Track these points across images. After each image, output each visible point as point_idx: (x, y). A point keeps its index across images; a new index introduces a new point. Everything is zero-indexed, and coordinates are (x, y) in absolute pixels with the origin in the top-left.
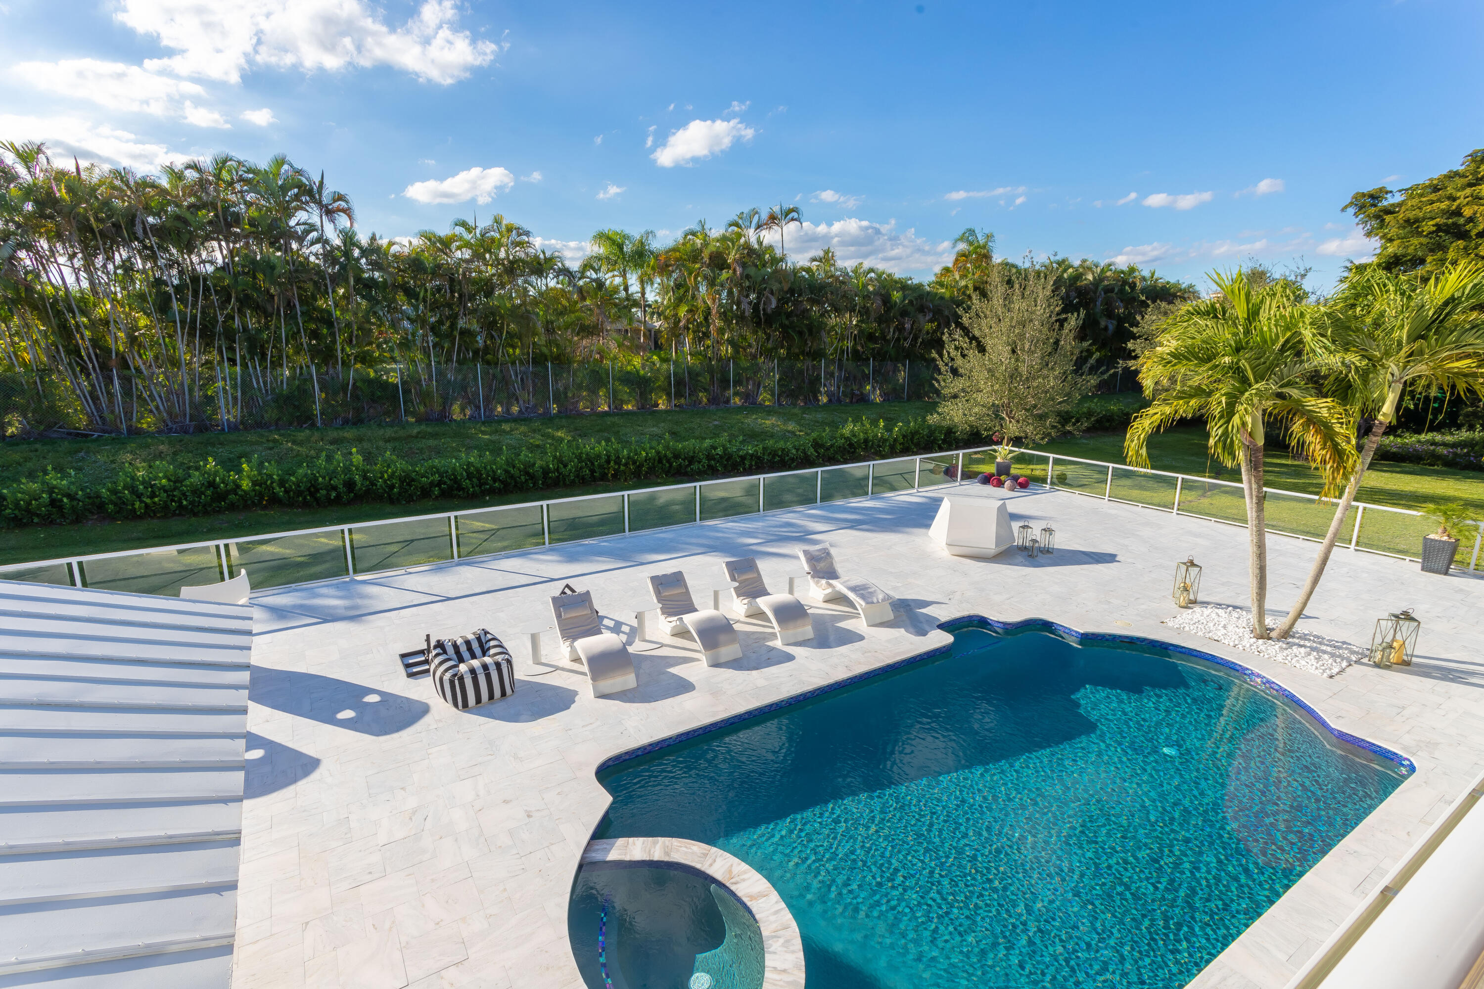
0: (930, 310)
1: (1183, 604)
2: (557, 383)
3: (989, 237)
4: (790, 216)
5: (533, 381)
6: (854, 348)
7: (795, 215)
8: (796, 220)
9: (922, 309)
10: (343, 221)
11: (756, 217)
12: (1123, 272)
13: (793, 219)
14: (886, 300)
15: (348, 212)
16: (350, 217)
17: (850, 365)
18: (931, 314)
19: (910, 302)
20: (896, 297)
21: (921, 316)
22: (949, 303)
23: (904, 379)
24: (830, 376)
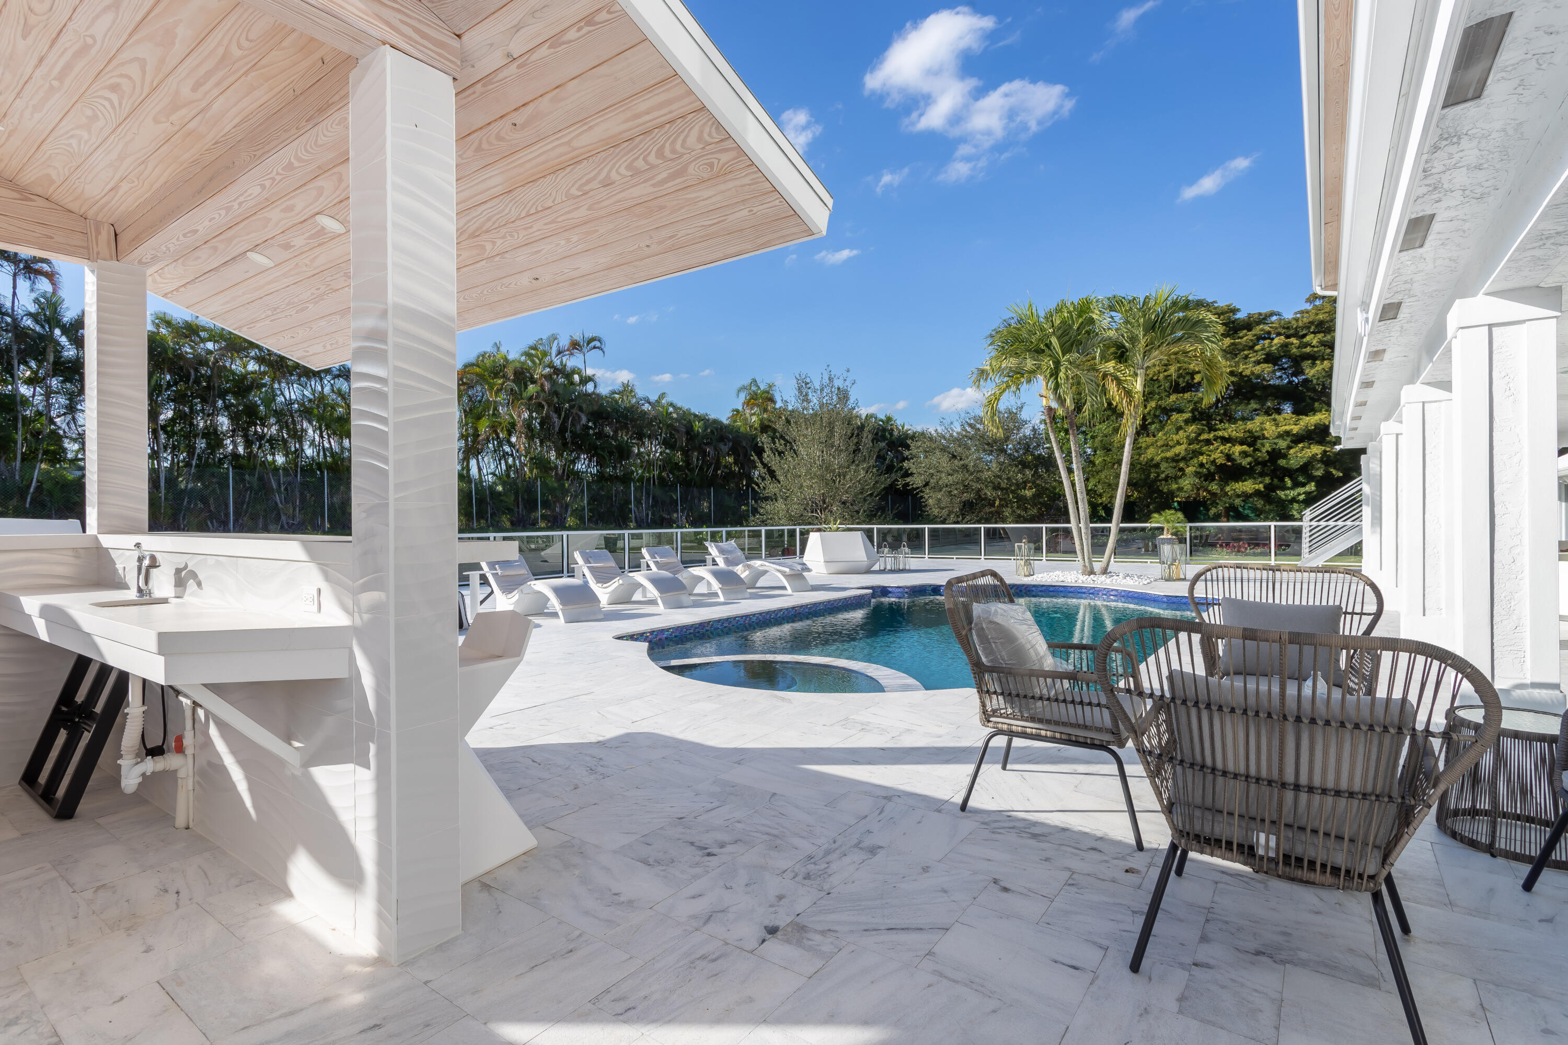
0: (729, 440)
1: (1027, 573)
2: (332, 497)
3: (770, 386)
4: (592, 344)
5: (302, 494)
6: (660, 476)
7: (597, 344)
8: (598, 348)
9: (722, 439)
10: (44, 285)
11: (556, 342)
12: (882, 421)
13: (595, 347)
14: (689, 430)
15: (51, 276)
16: (53, 284)
17: (658, 492)
18: (731, 444)
19: (712, 432)
20: (698, 426)
21: (722, 446)
22: (745, 436)
23: (710, 507)
24: (638, 502)
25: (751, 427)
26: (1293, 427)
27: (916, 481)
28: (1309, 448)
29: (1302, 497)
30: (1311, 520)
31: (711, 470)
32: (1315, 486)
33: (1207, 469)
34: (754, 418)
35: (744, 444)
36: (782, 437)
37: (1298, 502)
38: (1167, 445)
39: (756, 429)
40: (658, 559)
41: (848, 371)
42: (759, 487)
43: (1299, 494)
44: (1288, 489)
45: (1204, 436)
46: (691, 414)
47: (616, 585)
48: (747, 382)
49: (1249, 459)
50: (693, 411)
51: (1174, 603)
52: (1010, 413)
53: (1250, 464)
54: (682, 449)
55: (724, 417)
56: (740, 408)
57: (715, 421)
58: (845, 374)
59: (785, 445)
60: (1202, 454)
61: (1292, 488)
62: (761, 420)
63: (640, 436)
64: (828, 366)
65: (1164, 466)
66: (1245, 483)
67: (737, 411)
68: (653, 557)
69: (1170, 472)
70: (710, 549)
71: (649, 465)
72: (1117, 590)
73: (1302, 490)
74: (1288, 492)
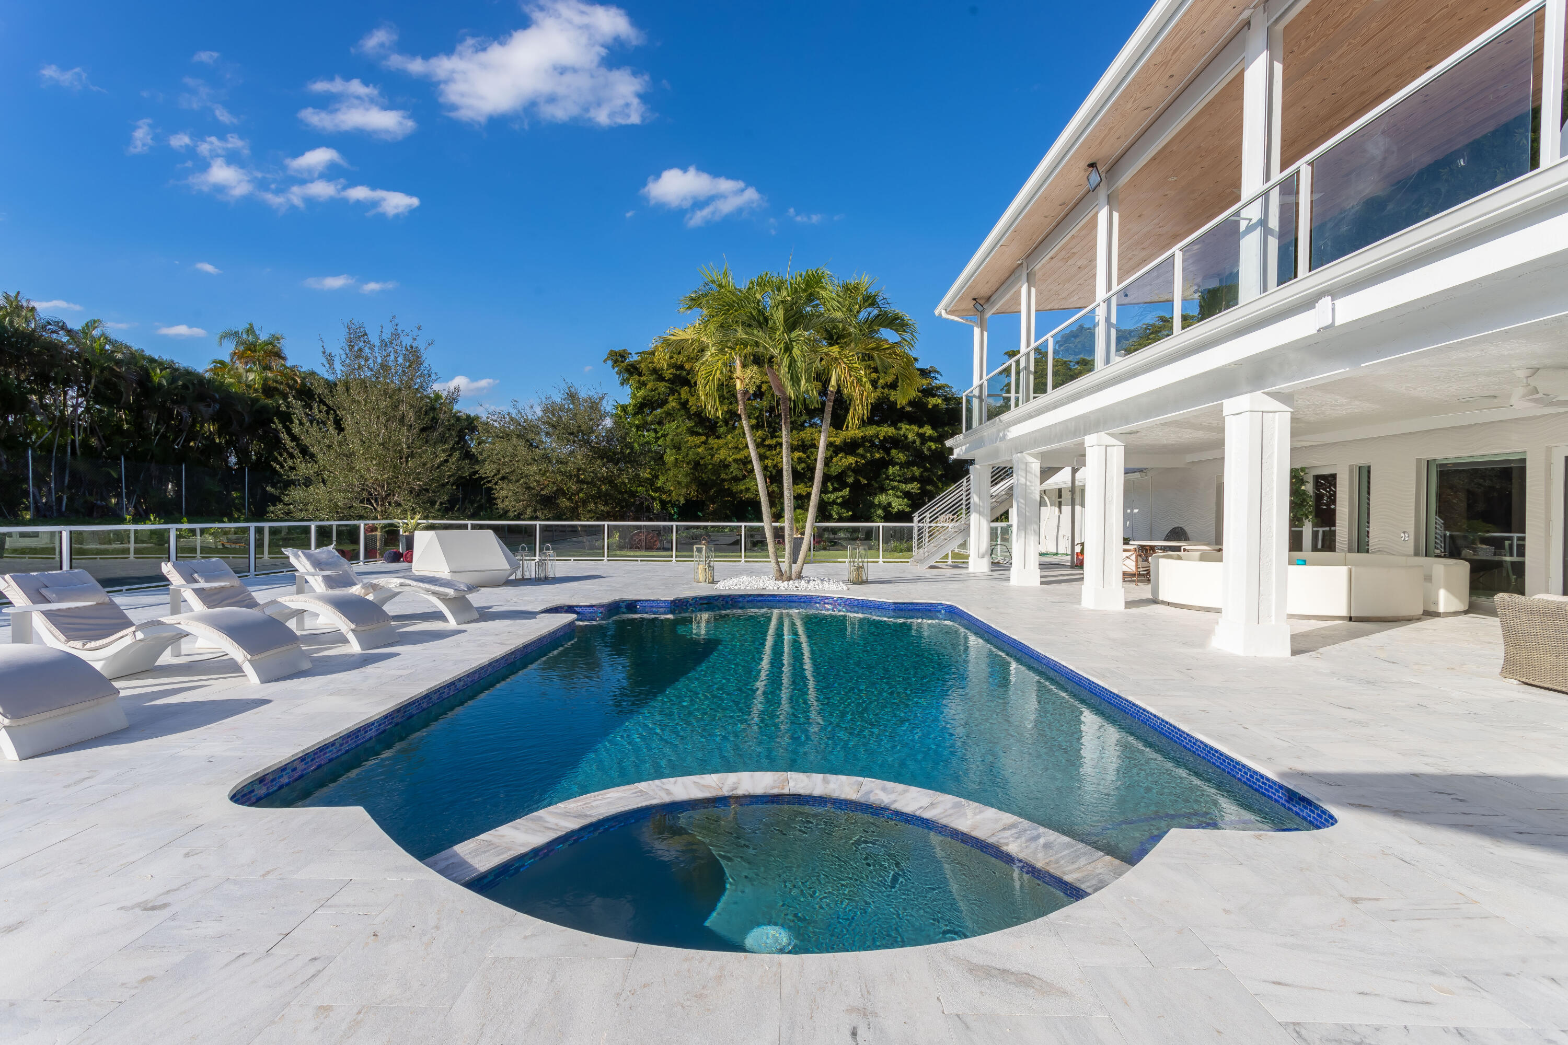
0: (215, 400)
1: (710, 580)
3: (279, 337)
6: (85, 443)
9: (202, 397)
14: (144, 379)
17: (81, 466)
18: (217, 406)
19: (185, 386)
20: (158, 376)
21: (202, 407)
22: (240, 398)
23: (178, 493)
24: (40, 480)
25: (249, 386)
26: (835, 439)
27: (487, 470)
28: (846, 458)
29: (839, 501)
30: (930, 522)
31: (181, 440)
32: (850, 491)
33: (770, 472)
34: (251, 376)
35: (239, 408)
36: (322, 401)
37: (837, 504)
38: (736, 448)
39: (256, 390)
40: (203, 584)
41: (419, 328)
42: (282, 467)
43: (837, 498)
44: (829, 492)
45: (768, 442)
46: (144, 358)
47: (128, 641)
48: (241, 327)
49: (803, 465)
50: (148, 353)
51: (902, 610)
52: (593, 403)
53: (803, 469)
54: (128, 407)
55: (202, 367)
56: (227, 359)
57: (188, 373)
58: (416, 332)
59: (328, 413)
60: (767, 458)
61: (832, 492)
62: (266, 379)
63: (43, 379)
64: (394, 317)
65: (734, 466)
66: (799, 486)
67: (222, 363)
68: (190, 579)
69: (739, 474)
70: (293, 560)
71: (63, 424)
72: (832, 598)
73: (840, 494)
74: (829, 495)
